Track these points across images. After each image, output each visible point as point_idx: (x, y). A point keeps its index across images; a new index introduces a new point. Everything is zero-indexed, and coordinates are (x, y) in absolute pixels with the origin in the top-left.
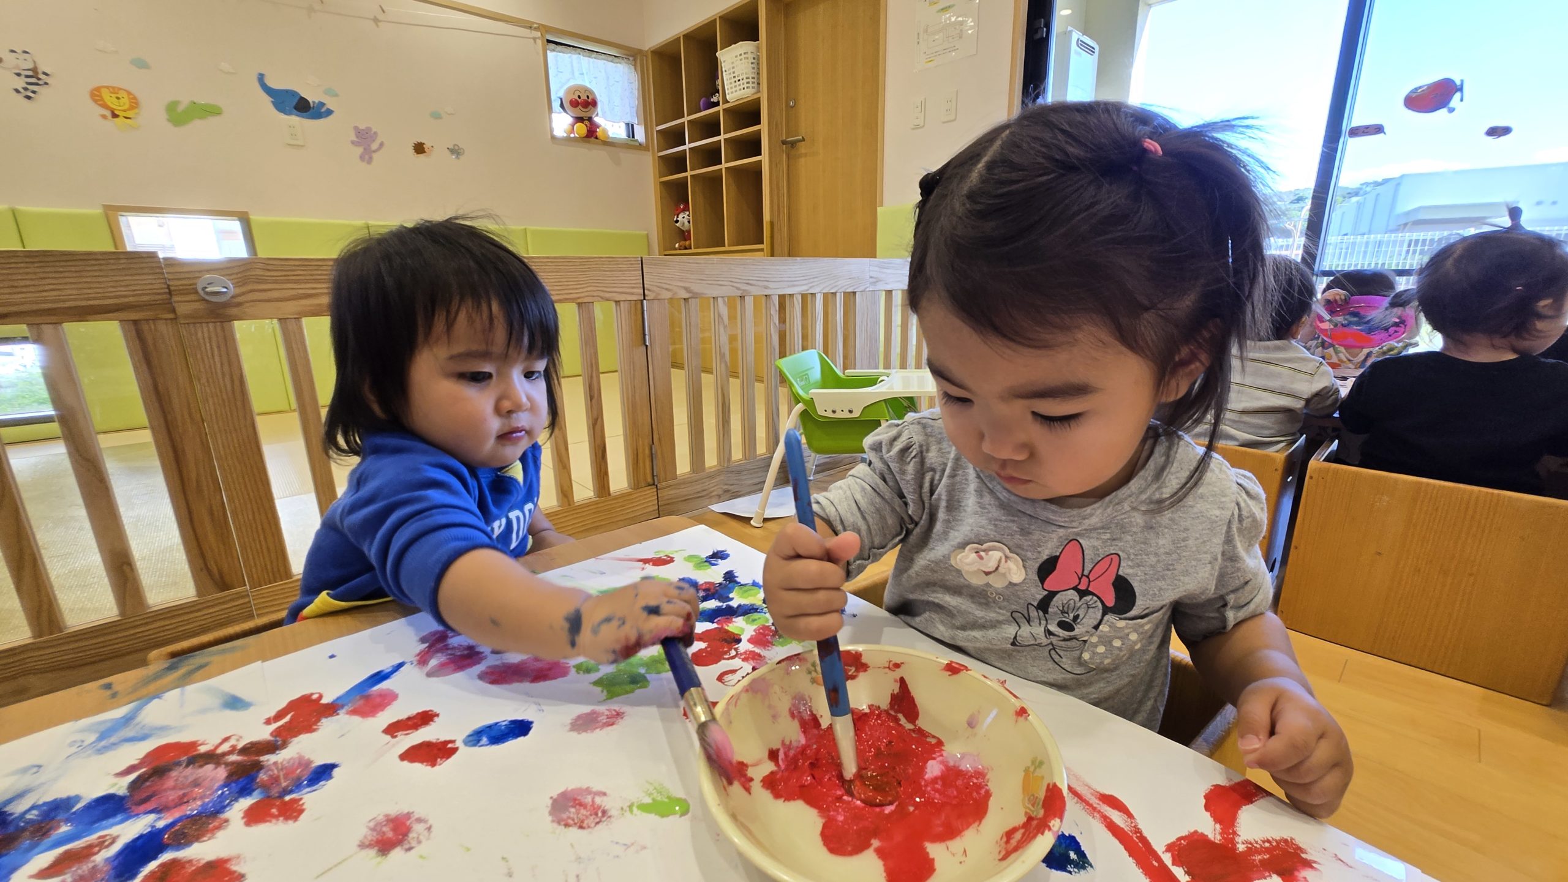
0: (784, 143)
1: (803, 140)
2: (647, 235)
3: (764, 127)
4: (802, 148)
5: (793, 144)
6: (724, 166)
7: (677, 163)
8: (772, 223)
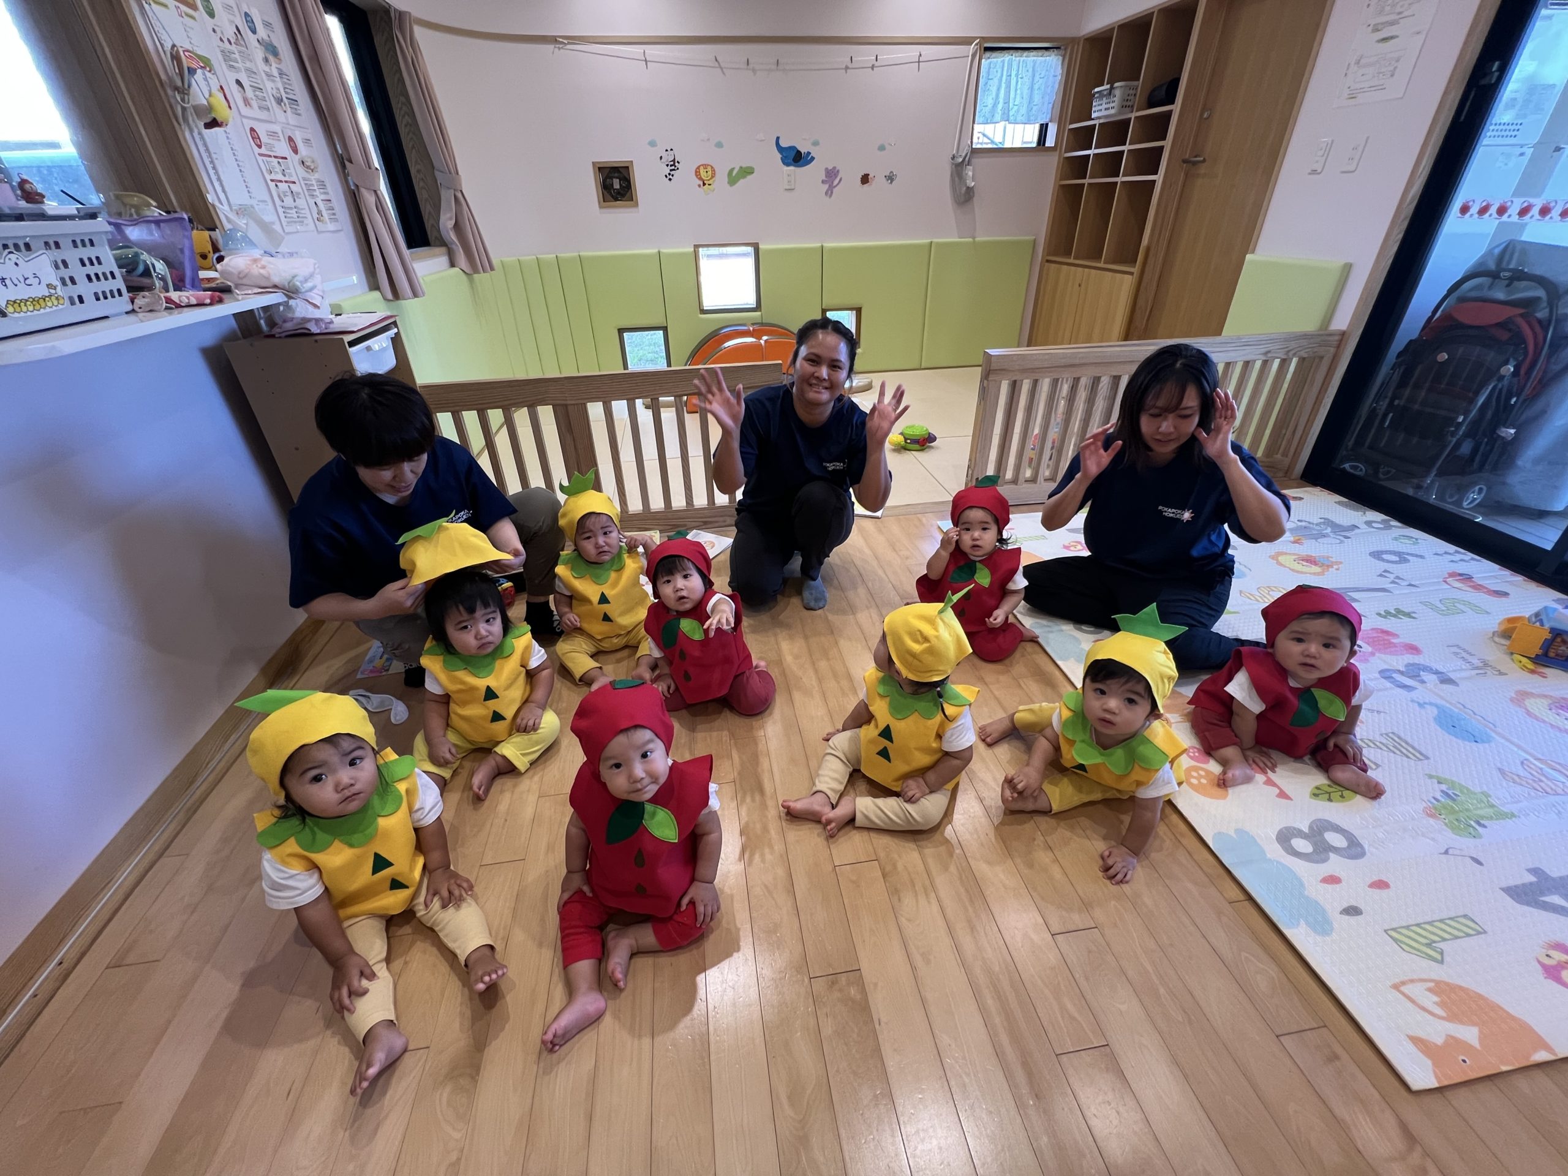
0: (1185, 161)
1: (1204, 161)
2: (1035, 240)
3: (1167, 144)
4: (1203, 169)
5: (1195, 163)
6: (1120, 179)
7: (1079, 167)
8: (1148, 249)
